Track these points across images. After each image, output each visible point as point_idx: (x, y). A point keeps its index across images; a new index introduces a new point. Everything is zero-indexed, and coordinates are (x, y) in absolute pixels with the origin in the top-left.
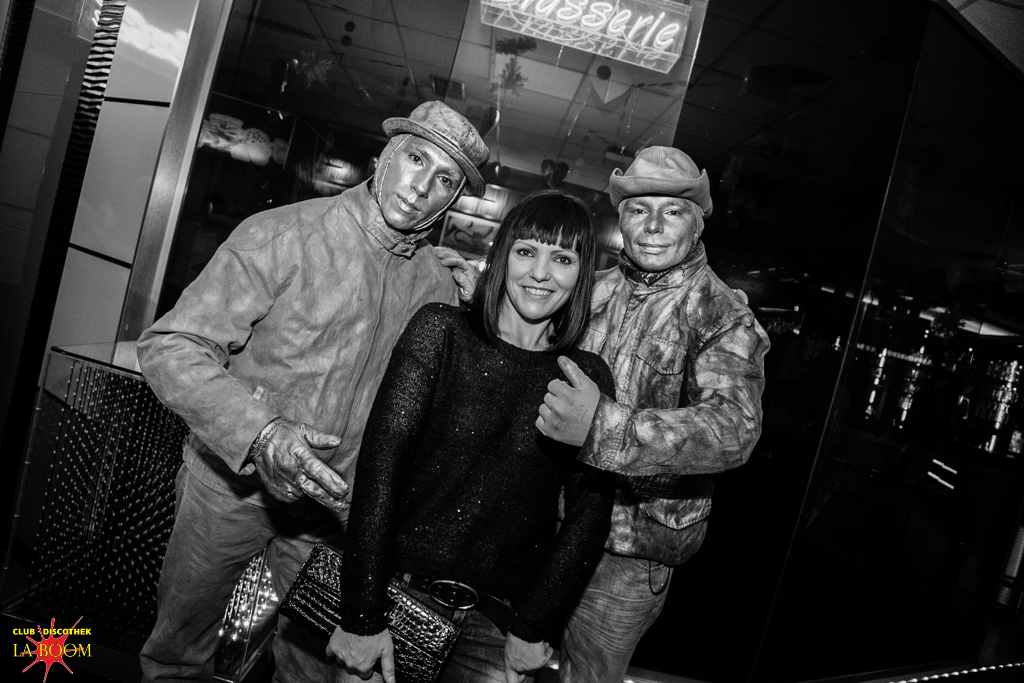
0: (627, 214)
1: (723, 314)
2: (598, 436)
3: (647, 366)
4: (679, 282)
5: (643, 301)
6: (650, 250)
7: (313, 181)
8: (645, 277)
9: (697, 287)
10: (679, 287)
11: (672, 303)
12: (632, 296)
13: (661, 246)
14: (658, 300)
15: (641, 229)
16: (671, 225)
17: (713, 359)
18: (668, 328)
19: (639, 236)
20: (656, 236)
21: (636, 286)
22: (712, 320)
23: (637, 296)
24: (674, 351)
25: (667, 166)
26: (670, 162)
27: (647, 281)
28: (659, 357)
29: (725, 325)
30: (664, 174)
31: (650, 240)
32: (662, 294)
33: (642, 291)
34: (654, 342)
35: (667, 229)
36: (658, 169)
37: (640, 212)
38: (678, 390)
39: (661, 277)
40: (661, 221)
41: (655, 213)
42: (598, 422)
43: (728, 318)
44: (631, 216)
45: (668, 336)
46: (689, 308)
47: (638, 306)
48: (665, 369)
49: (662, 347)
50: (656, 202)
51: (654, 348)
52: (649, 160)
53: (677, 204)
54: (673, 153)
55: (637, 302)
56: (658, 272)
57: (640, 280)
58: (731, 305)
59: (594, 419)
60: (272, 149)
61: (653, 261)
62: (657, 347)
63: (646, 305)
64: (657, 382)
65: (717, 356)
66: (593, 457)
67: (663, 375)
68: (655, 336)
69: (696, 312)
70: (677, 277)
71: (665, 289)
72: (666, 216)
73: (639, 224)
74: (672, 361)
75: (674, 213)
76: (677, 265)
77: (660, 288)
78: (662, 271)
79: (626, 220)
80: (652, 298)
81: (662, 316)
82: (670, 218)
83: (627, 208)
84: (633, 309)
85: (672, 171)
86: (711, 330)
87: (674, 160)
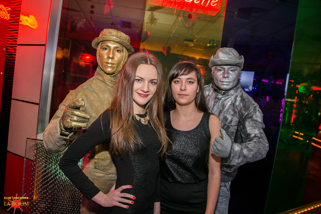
0: (216, 71)
1: (250, 106)
2: (232, 155)
3: (223, 123)
4: (232, 93)
5: (220, 100)
6: (224, 83)
7: (79, 62)
8: (221, 92)
9: (239, 96)
10: (232, 95)
11: (230, 102)
12: (216, 98)
13: (228, 82)
14: (226, 100)
15: (221, 76)
16: (231, 75)
17: (251, 123)
18: (230, 110)
19: (221, 79)
20: (227, 79)
21: (218, 94)
22: (246, 108)
23: (218, 98)
24: (232, 118)
25: (230, 54)
26: (231, 53)
27: (222, 93)
28: (227, 120)
29: (251, 110)
30: (229, 57)
31: (224, 80)
32: (226, 98)
33: (220, 96)
34: (225, 115)
35: (230, 76)
36: (227, 56)
37: (220, 70)
38: (234, 131)
39: (227, 92)
40: (228, 73)
41: (226, 71)
42: (232, 150)
43: (252, 107)
44: (218, 72)
45: (230, 113)
46: (237, 103)
47: (218, 101)
48: (229, 124)
49: (228, 116)
50: (226, 67)
51: (225, 117)
52: (223, 52)
53: (233, 68)
54: (231, 50)
55: (218, 100)
56: (226, 90)
57: (219, 93)
58: (251, 102)
59: (231, 149)
60: (63, 53)
61: (225, 87)
62: (226, 116)
63: (221, 101)
64: (226, 128)
65: (252, 122)
66: (230, 162)
67: (228, 126)
68: (225, 113)
69: (240, 104)
70: (232, 92)
71: (228, 96)
72: (230, 72)
73: (221, 75)
74: (231, 121)
75: (232, 71)
76: (232, 88)
77: (226, 96)
78: (227, 90)
79: (216, 73)
80: (223, 99)
81: (227, 106)
82: (231, 72)
83: (216, 69)
84: (217, 102)
85: (231, 56)
86: (247, 112)
87: (232, 53)
